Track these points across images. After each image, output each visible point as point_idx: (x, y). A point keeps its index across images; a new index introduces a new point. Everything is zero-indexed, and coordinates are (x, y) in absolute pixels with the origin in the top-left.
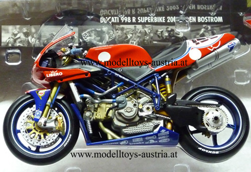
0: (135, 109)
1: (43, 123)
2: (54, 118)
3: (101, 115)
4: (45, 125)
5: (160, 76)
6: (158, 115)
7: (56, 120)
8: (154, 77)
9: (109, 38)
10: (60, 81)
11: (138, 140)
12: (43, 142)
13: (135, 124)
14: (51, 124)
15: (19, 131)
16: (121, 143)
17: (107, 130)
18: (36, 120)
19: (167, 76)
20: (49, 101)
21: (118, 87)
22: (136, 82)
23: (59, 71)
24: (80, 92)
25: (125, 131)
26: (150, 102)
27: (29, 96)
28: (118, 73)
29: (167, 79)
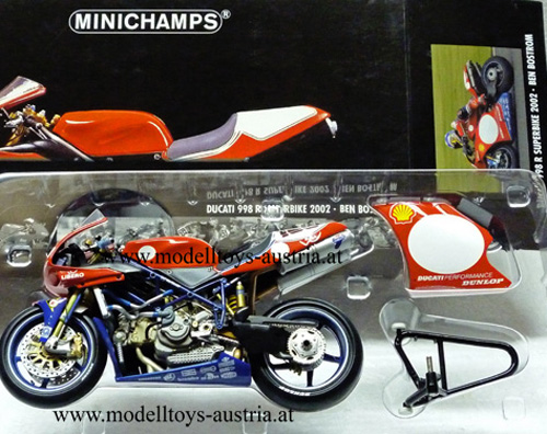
0: (185, 327)
1: (52, 345)
2: (69, 339)
3: (138, 337)
4: (55, 348)
5: (228, 281)
6: (220, 337)
7: (72, 342)
8: (219, 284)
9: (220, 235)
10: (80, 286)
11: (189, 373)
12: (52, 373)
13: (186, 350)
14: (64, 347)
15: (19, 359)
16: (166, 378)
17: (146, 360)
18: (44, 341)
19: (239, 283)
20: (64, 314)
21: (165, 296)
22: (192, 290)
23: (79, 271)
24: (109, 301)
25: (171, 359)
26: (211, 318)
27: (37, 309)
28: (165, 276)
29: (240, 286)
